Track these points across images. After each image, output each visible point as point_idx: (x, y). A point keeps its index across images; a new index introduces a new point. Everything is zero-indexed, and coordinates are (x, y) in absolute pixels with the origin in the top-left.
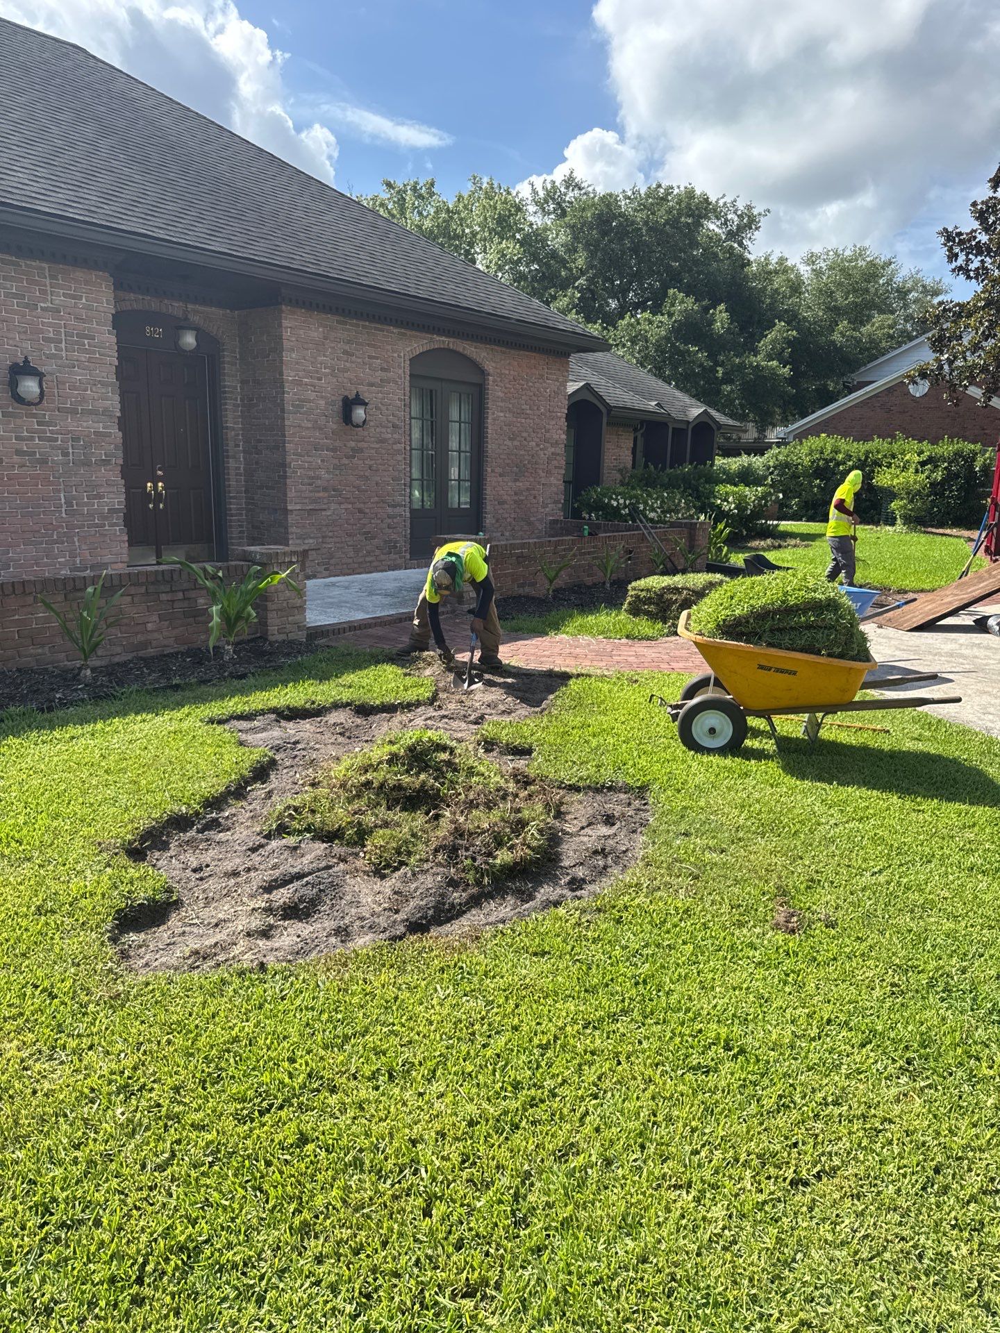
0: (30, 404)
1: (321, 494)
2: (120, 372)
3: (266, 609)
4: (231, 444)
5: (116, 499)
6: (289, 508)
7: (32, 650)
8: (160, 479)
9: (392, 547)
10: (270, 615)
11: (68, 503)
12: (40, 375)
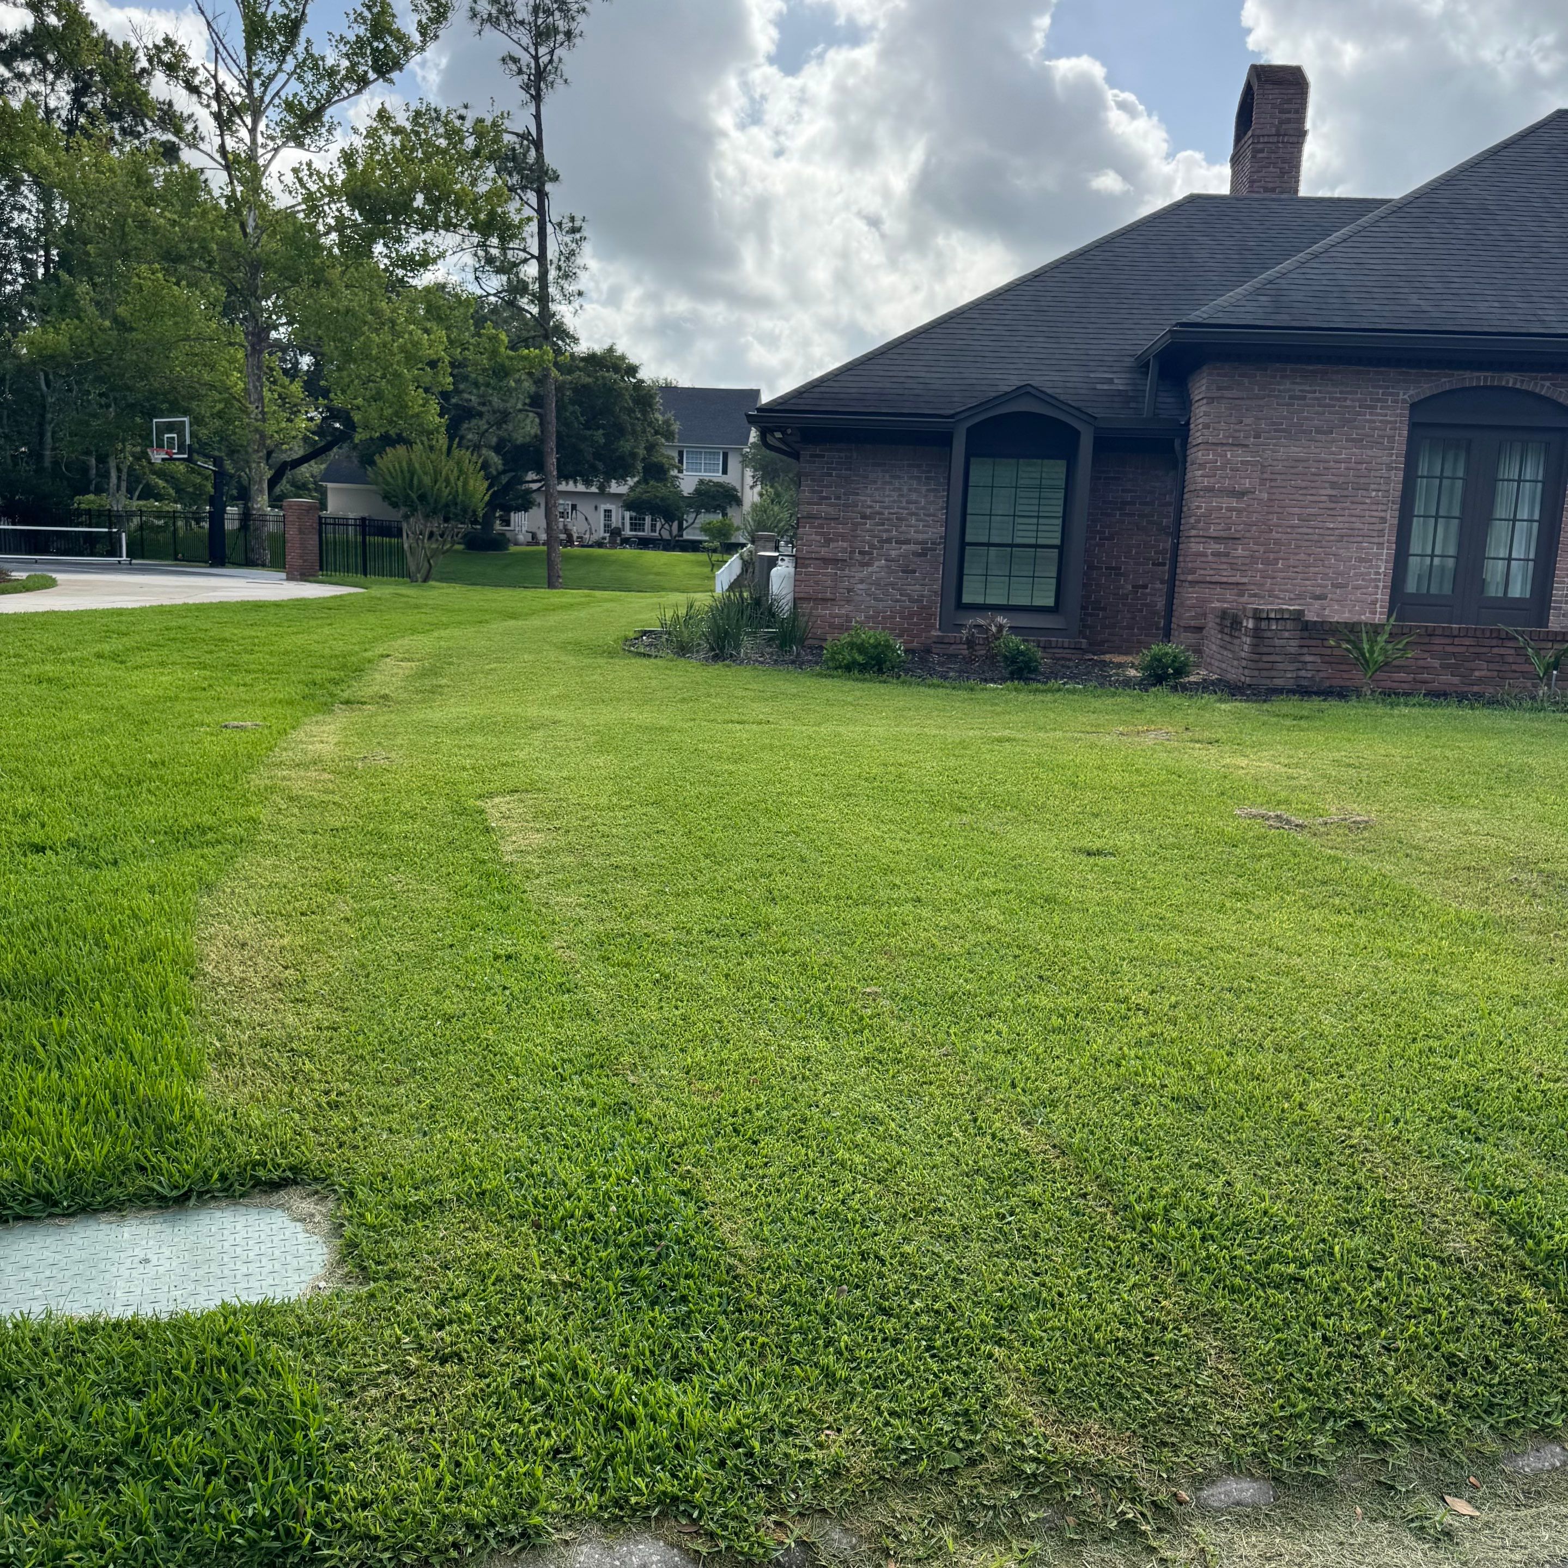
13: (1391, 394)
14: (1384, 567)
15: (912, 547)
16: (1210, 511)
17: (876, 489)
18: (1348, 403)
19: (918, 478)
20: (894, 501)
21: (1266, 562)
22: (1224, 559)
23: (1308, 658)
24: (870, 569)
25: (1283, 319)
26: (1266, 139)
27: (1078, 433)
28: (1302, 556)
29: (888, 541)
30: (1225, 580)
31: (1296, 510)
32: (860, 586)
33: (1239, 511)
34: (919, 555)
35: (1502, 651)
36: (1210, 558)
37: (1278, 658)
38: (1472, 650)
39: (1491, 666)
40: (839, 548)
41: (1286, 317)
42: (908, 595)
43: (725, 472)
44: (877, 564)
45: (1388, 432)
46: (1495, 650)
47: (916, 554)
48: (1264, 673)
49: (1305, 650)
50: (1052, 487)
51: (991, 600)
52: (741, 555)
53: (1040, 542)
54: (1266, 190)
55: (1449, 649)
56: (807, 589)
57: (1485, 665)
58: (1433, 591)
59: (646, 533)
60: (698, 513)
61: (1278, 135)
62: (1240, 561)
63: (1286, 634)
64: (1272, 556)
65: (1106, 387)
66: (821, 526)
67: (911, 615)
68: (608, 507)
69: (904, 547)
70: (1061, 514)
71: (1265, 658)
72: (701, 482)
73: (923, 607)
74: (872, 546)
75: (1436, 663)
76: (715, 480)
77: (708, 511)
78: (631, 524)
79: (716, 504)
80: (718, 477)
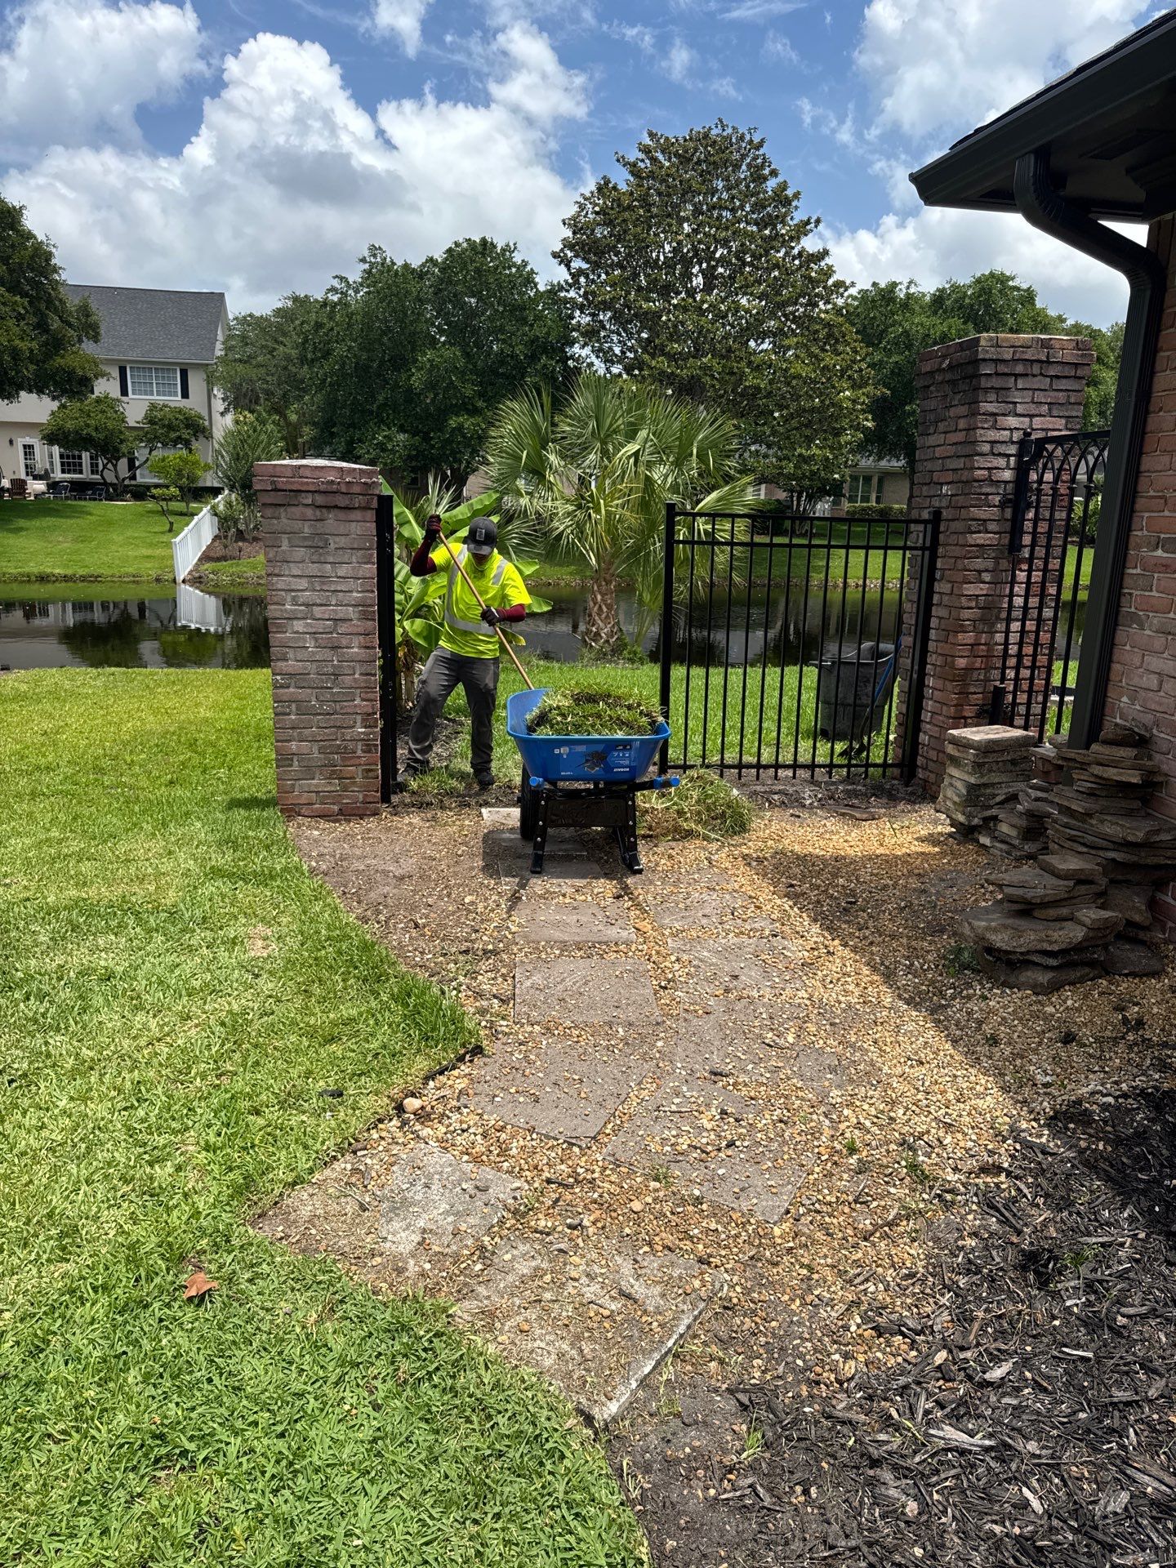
43: (185, 395)
52: (213, 508)
59: (86, 475)
60: (153, 448)
68: (28, 441)
72: (153, 407)
76: (172, 405)
77: (165, 445)
78: (62, 464)
79: (173, 435)
80: (176, 400)
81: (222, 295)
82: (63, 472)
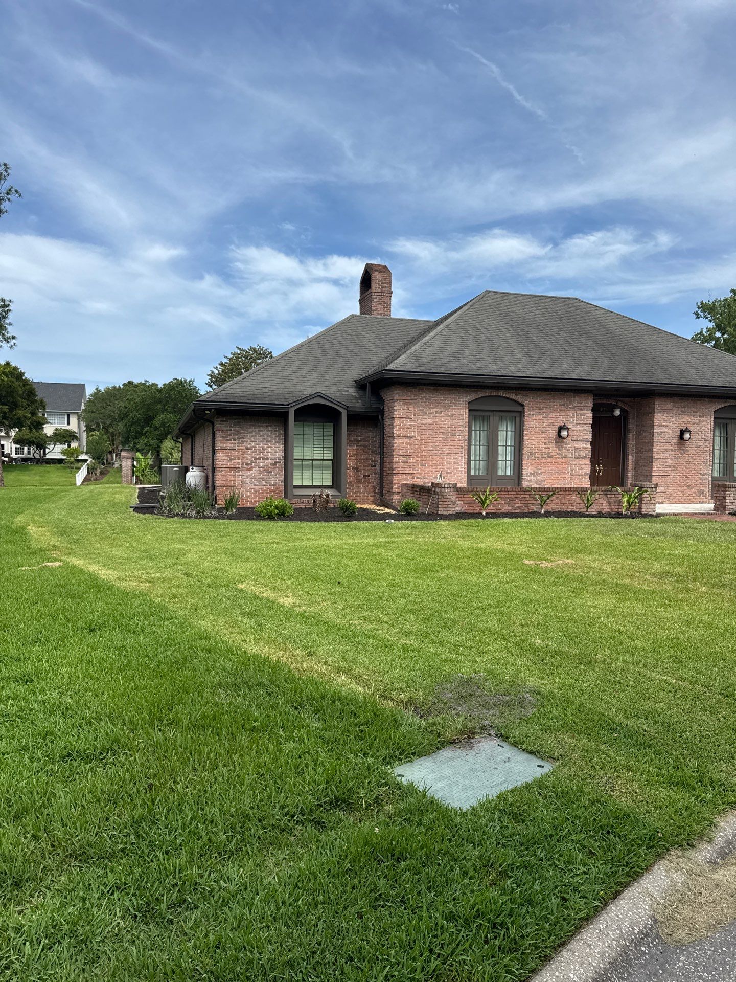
0: (564, 438)
1: (668, 469)
2: (593, 426)
3: (642, 503)
4: (630, 450)
5: (588, 470)
6: (653, 474)
7: (571, 507)
8: (601, 464)
9: (702, 493)
10: (643, 505)
11: (572, 470)
12: (568, 429)
13: (461, 398)
14: (463, 465)
15: (270, 461)
16: (400, 444)
17: (252, 436)
18: (446, 402)
19: (271, 431)
20: (261, 441)
21: (422, 465)
22: (406, 464)
23: (459, 502)
24: (251, 472)
25: (422, 369)
26: (377, 294)
27: (340, 413)
28: (434, 462)
29: (259, 459)
30: (407, 472)
31: (431, 444)
32: (247, 480)
33: (411, 444)
34: (274, 465)
35: (525, 496)
36: (401, 463)
37: (449, 503)
38: (514, 496)
39: (522, 502)
40: (237, 462)
41: (423, 368)
42: (269, 483)
43: (68, 424)
44: (254, 469)
45: (462, 413)
46: (522, 496)
47: (271, 464)
48: (445, 509)
49: (457, 499)
50: (328, 435)
51: (315, 484)
52: (86, 465)
53: (325, 458)
54: (379, 314)
55: (507, 496)
56: (222, 482)
57: (519, 502)
58: (481, 474)
59: (25, 455)
60: (55, 445)
61: (381, 292)
62: (412, 464)
63: (451, 493)
64: (423, 462)
65: (346, 393)
66: (227, 453)
67: (271, 491)
69: (266, 461)
70: (332, 446)
71: (444, 503)
72: (56, 429)
73: (277, 488)
74: (251, 461)
75: (503, 502)
76: (64, 428)
77: (61, 444)
78: (16, 451)
79: (65, 440)
80: (65, 427)
81: (84, 384)
82: (16, 454)
